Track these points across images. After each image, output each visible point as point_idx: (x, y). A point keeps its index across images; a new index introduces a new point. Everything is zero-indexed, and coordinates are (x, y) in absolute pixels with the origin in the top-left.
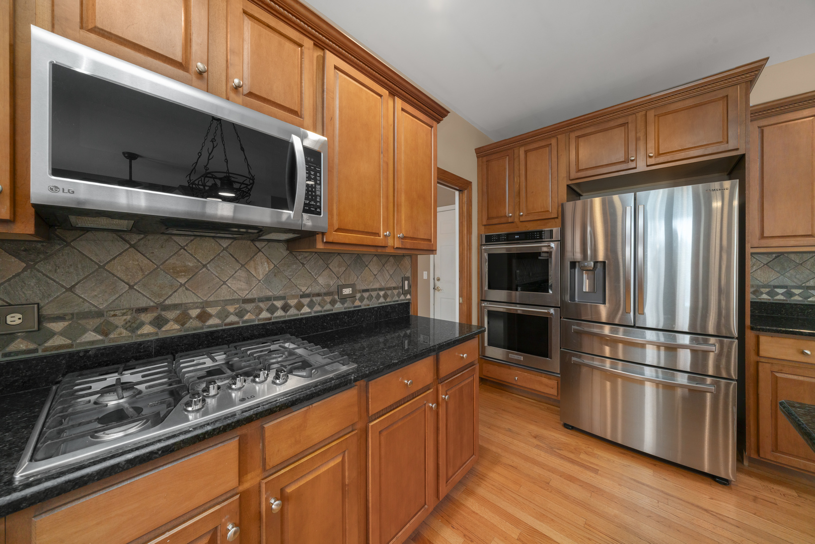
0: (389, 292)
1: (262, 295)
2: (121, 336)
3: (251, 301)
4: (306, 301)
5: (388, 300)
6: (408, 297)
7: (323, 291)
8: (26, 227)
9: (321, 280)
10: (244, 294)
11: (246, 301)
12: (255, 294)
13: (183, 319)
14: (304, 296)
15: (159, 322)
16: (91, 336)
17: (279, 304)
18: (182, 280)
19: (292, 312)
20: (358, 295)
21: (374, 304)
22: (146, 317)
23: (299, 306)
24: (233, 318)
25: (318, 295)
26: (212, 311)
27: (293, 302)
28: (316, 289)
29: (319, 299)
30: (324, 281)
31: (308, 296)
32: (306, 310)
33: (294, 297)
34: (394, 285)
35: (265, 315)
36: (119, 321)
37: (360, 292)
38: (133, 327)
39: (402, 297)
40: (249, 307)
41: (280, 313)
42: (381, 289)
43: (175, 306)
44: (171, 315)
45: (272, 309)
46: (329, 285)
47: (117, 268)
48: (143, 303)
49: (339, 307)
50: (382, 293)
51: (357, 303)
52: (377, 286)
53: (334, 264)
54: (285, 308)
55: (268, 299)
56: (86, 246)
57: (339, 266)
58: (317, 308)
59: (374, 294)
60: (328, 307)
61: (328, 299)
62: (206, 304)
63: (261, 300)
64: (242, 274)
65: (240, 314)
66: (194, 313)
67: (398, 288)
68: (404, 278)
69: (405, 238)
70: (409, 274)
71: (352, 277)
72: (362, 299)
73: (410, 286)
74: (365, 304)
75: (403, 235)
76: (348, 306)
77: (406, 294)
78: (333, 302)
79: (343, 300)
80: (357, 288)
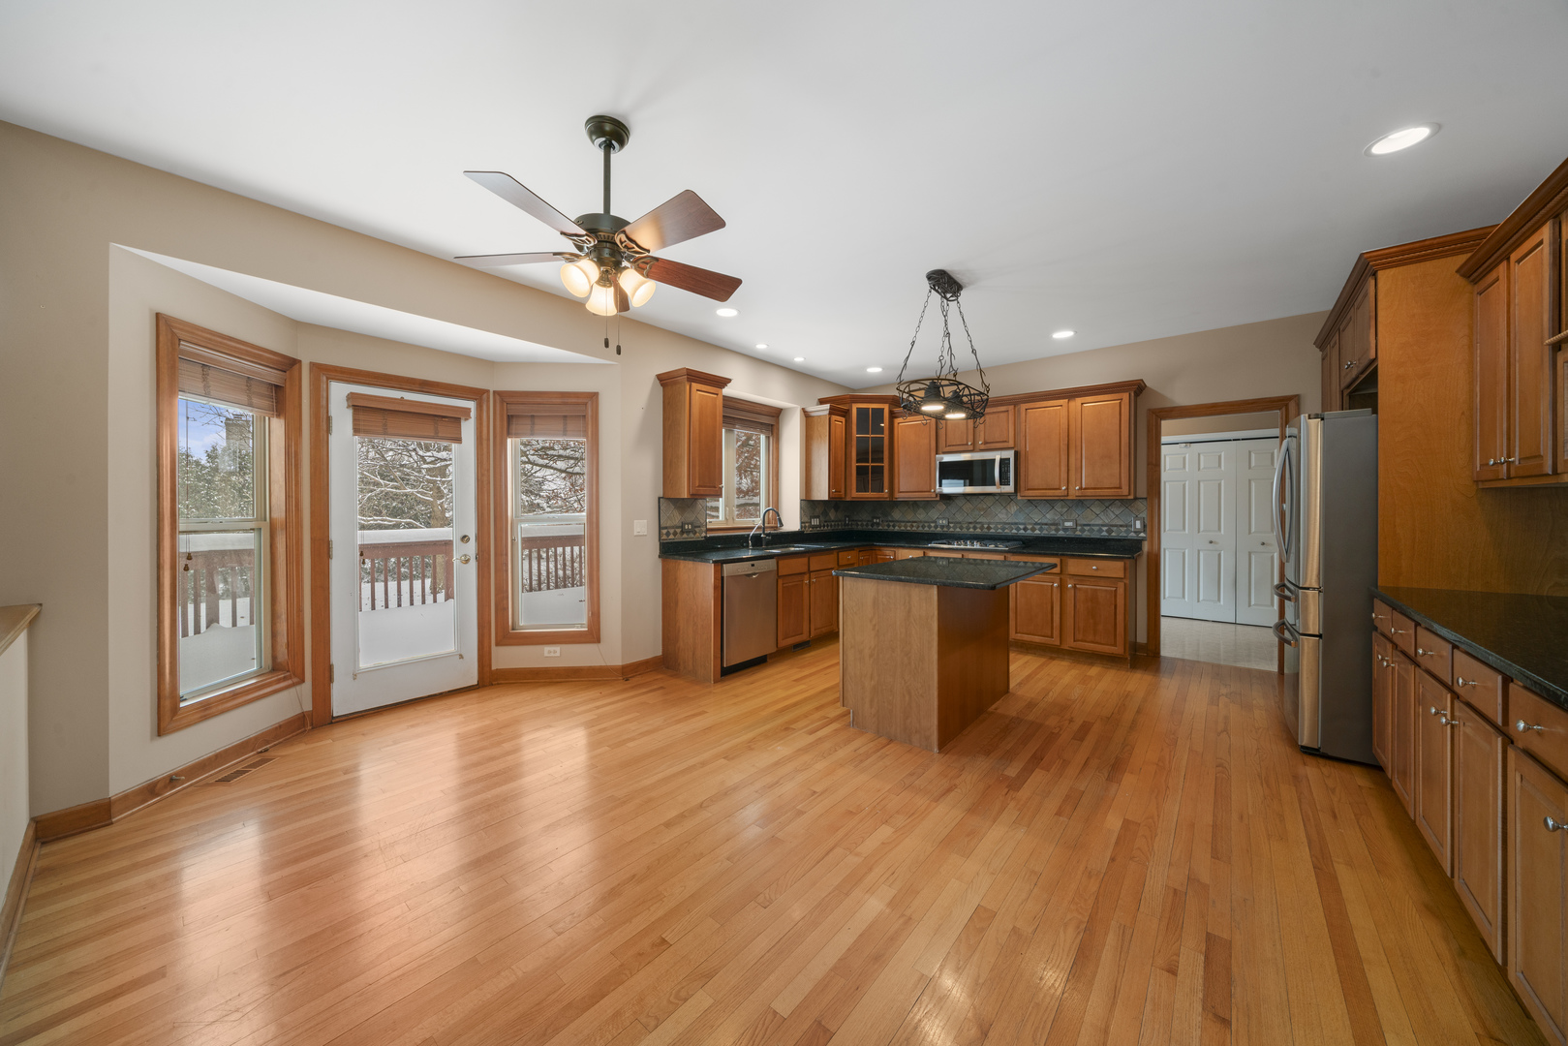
0: (1114, 529)
2: (965, 531)
3: (1008, 524)
4: (1037, 527)
5: (1113, 534)
6: (1142, 535)
7: (1049, 522)
8: (938, 499)
9: (1048, 516)
10: (1005, 520)
11: (1005, 523)
12: (1010, 521)
13: (982, 528)
14: (1036, 524)
15: (975, 528)
16: (958, 530)
17: (1022, 527)
18: (982, 513)
19: (1029, 532)
20: (1079, 528)
21: (1095, 535)
22: (971, 526)
23: (1033, 529)
24: (1000, 531)
25: (1046, 524)
26: (992, 526)
27: (1029, 527)
28: (1045, 521)
29: (1047, 526)
30: (1050, 517)
31: (1039, 524)
32: (1037, 532)
33: (1030, 524)
34: (1121, 523)
35: (1014, 531)
36: (964, 526)
37: (1081, 525)
39: (1132, 534)
40: (1007, 526)
41: (1022, 531)
42: (1103, 525)
43: (979, 523)
44: (978, 526)
45: (1018, 529)
46: (1054, 519)
47: (964, 508)
48: (970, 521)
49: (1061, 533)
50: (1105, 528)
51: (1078, 533)
52: (1100, 522)
53: (1058, 507)
54: (1025, 529)
55: (1016, 524)
56: (957, 501)
57: (1062, 507)
58: (1045, 532)
59: (1096, 528)
60: (1053, 532)
61: (1053, 527)
62: (989, 523)
63: (1012, 524)
64: (1004, 511)
65: (1003, 529)
66: (986, 526)
67: (1126, 526)
68: (1137, 518)
69: (1085, 489)
70: (1144, 515)
71: (1074, 515)
72: (1083, 531)
73: (1144, 526)
74: (1086, 534)
75: (1084, 486)
76: (1069, 534)
77: (1137, 532)
78: (1057, 530)
79: (1066, 529)
80: (1079, 522)
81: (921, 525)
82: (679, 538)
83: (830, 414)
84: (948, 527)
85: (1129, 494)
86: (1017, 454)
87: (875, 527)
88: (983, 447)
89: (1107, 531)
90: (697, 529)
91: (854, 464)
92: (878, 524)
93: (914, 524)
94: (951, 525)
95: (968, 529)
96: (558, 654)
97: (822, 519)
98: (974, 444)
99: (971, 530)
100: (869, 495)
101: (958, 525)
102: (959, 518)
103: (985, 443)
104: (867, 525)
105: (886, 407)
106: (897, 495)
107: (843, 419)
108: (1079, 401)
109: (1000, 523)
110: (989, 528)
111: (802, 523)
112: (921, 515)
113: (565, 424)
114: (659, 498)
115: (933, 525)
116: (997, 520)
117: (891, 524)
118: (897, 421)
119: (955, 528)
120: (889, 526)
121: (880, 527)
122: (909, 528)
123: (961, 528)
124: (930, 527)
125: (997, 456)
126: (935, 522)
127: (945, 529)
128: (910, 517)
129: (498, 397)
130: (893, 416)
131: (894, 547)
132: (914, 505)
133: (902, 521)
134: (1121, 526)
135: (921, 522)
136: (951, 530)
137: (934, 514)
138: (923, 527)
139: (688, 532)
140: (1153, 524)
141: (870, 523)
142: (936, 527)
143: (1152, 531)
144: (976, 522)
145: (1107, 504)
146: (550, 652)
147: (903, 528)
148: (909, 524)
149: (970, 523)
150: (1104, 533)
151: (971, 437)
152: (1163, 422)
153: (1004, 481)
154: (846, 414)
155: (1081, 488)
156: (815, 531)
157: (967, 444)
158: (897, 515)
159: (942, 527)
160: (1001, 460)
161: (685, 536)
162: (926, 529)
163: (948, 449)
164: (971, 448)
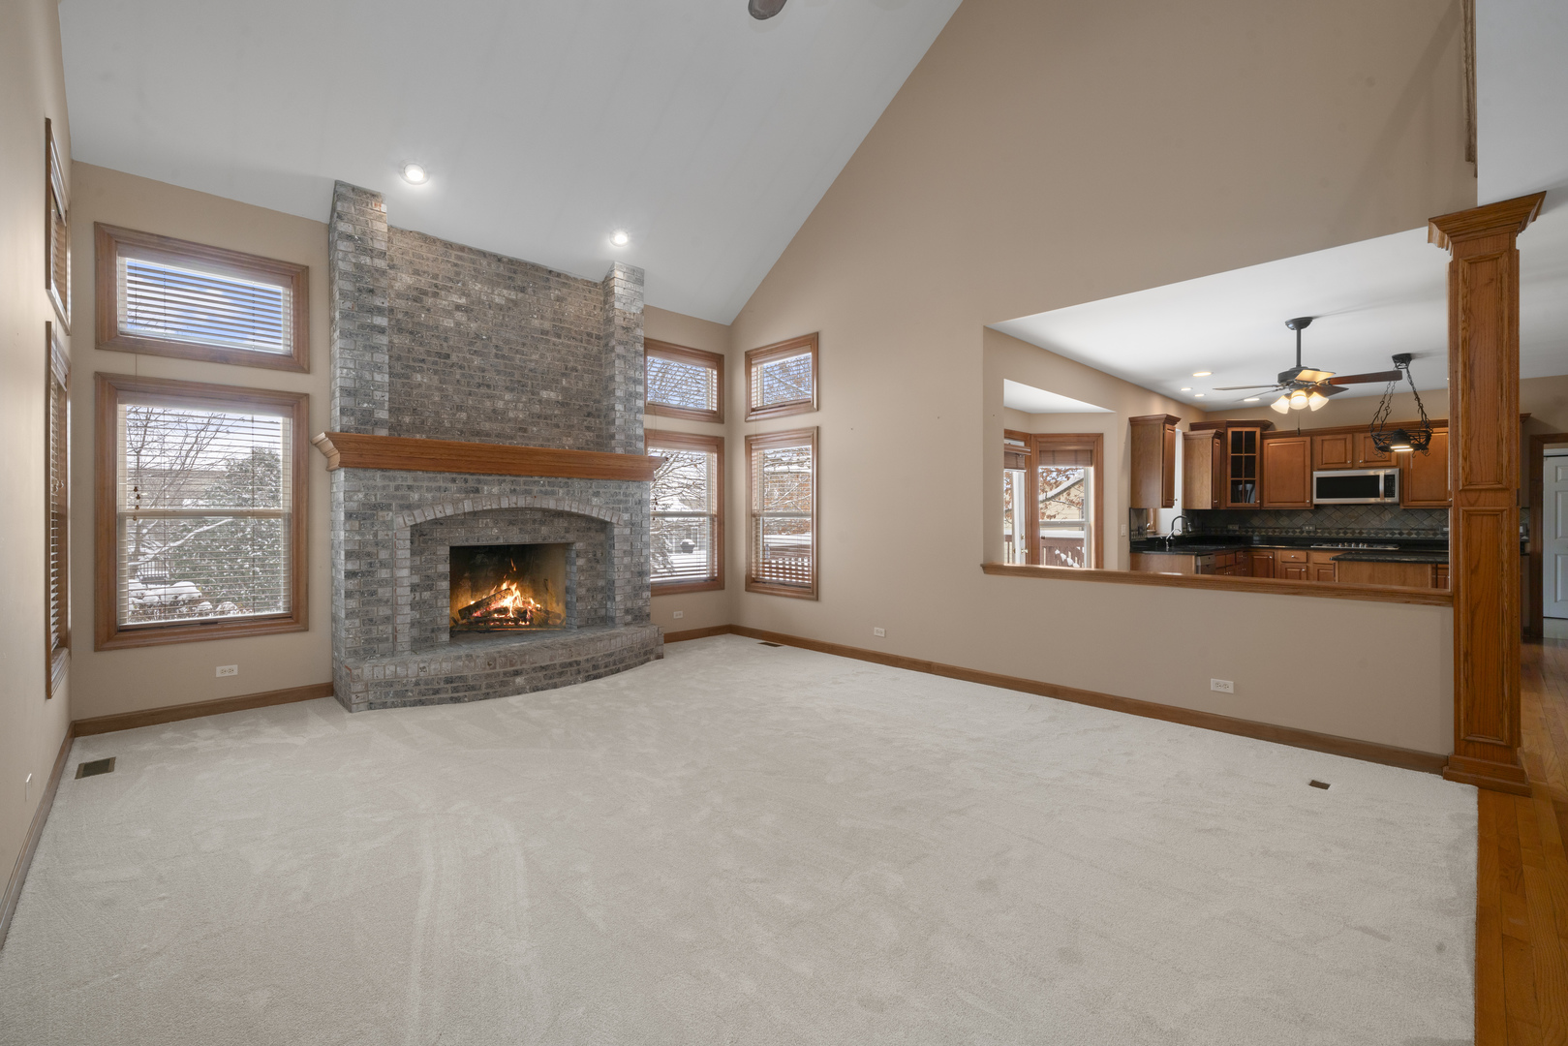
2: (1334, 535)
4: (1414, 532)
6: (1525, 538)
7: (1427, 528)
8: (1313, 508)
9: (1425, 523)
10: (1378, 526)
11: (1379, 529)
12: (1384, 527)
13: (1353, 533)
14: (1413, 529)
15: (1345, 533)
17: (1397, 532)
18: (1353, 520)
22: (1341, 531)
23: (1409, 534)
24: (1372, 535)
25: (1423, 529)
26: (1364, 531)
27: (1405, 531)
28: (1423, 527)
29: (1424, 532)
30: (1427, 523)
32: (1414, 536)
33: (1406, 529)
35: (1389, 536)
36: (1334, 531)
38: (1338, 533)
40: (1381, 532)
41: (1397, 536)
44: (1349, 531)
45: (1393, 534)
46: (1432, 526)
47: (1334, 516)
48: (1340, 526)
53: (1437, 514)
55: (1391, 529)
56: (1325, 511)
58: (1423, 536)
60: (1431, 536)
61: (1431, 532)
62: (1361, 529)
63: (1387, 529)
64: (1378, 518)
65: (1377, 534)
66: (1357, 531)
70: (1526, 521)
73: (1527, 532)
78: (1435, 534)
83: (1213, 437)
84: (1315, 532)
86: (1401, 472)
88: (1363, 465)
91: (1229, 479)
92: (1234, 530)
93: (1277, 530)
94: (1319, 531)
98: (1352, 462)
99: (1342, 535)
100: (1240, 505)
101: (1327, 531)
102: (1327, 524)
103: (1365, 462)
104: (1223, 530)
105: (1258, 431)
106: (1266, 505)
109: (1373, 529)
110: (1361, 533)
112: (1284, 522)
115: (1298, 531)
116: (1369, 526)
117: (1250, 530)
118: (1266, 441)
119: (1323, 533)
120: (1247, 532)
121: (1237, 533)
122: (1270, 534)
123: (1330, 533)
124: (1294, 532)
125: (1382, 473)
126: (1301, 528)
127: (1312, 534)
128: (1271, 523)
130: (1263, 437)
132: (1278, 513)
133: (1263, 527)
135: (1284, 528)
136: (1319, 535)
137: (1299, 521)
138: (1287, 532)
139: (1139, 533)
140: (1536, 529)
142: (1302, 532)
143: (1534, 535)
144: (1347, 528)
147: (1263, 533)
148: (1271, 529)
149: (1340, 529)
151: (1349, 456)
152: (1545, 446)
153: (1389, 493)
154: (1222, 437)
157: (1346, 462)
158: (1257, 522)
159: (1309, 532)
160: (1386, 476)
162: (1291, 534)
163: (1324, 466)
164: (1350, 466)
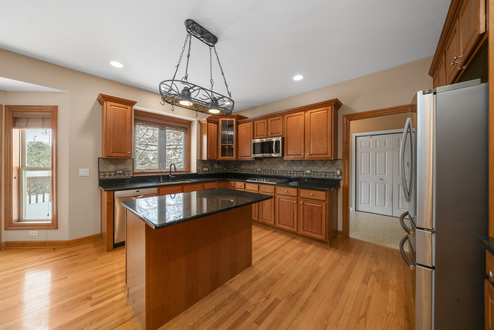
0: (328, 174)
1: (286, 170)
3: (284, 171)
4: (295, 173)
5: (327, 177)
6: (340, 177)
7: (300, 170)
8: (254, 159)
9: (300, 167)
10: (282, 169)
12: (284, 169)
13: (273, 173)
14: (295, 171)
15: (271, 173)
16: (265, 173)
17: (289, 172)
18: (274, 166)
20: (312, 173)
21: (319, 177)
22: (270, 171)
23: (293, 174)
24: (280, 174)
25: (299, 171)
26: (277, 172)
27: (292, 172)
28: (298, 170)
29: (299, 172)
32: (295, 175)
33: (292, 171)
34: (331, 171)
35: (286, 174)
36: (267, 171)
37: (313, 172)
39: (336, 177)
40: (283, 172)
42: (323, 172)
43: (273, 170)
44: (272, 172)
45: (287, 173)
46: (302, 169)
48: (269, 169)
49: (305, 176)
50: (323, 174)
51: (312, 176)
52: (321, 171)
54: (290, 174)
55: (287, 171)
57: (305, 164)
58: (298, 175)
59: (320, 174)
60: (301, 175)
61: (302, 173)
62: (276, 171)
63: (285, 171)
64: (282, 165)
65: (282, 173)
66: (275, 172)
67: (333, 173)
68: (338, 169)
69: (312, 155)
70: (341, 167)
71: (311, 168)
72: (314, 175)
73: (341, 173)
74: (315, 177)
75: (311, 154)
76: (308, 176)
77: (338, 176)
78: (303, 174)
79: (307, 174)
80: (312, 171)
81: (251, 171)
82: (113, 177)
83: (208, 122)
85: (331, 157)
86: (283, 139)
87: (236, 171)
88: (270, 136)
89: (324, 175)
90: (126, 173)
91: (220, 145)
92: (237, 170)
93: (249, 171)
94: (262, 171)
95: (268, 173)
96: (36, 234)
97: (210, 168)
98: (267, 134)
99: (270, 173)
100: (226, 158)
101: (265, 171)
102: (265, 168)
103: (271, 134)
104: (233, 171)
105: (234, 120)
106: (239, 158)
107: (216, 125)
108: (309, 112)
109: (280, 171)
110: (276, 173)
111: (197, 170)
112: (251, 167)
113: (43, 122)
114: (99, 158)
115: (255, 171)
116: (279, 169)
117: (241, 170)
118: (239, 126)
119: (263, 172)
120: (240, 171)
121: (238, 172)
122: (247, 172)
123: (266, 172)
124: (254, 172)
125: (274, 140)
126: (256, 170)
127: (260, 173)
128: (248, 167)
129: (7, 108)
130: (238, 123)
131: (234, 181)
132: (249, 162)
133: (245, 169)
134: (331, 173)
135: (251, 170)
136: (262, 173)
137: (255, 166)
138: (252, 172)
139: (120, 174)
140: (346, 172)
141: (234, 170)
142: (257, 172)
143: (345, 175)
144: (272, 170)
145: (324, 162)
146: (32, 233)
147: (245, 172)
148: (247, 170)
149: (269, 170)
150: (323, 176)
151: (266, 131)
152: (351, 122)
153: (277, 151)
154: (217, 123)
155: (310, 154)
156: (206, 173)
157: (264, 134)
158: (243, 167)
159: (259, 172)
160: (276, 141)
161: (117, 176)
162: (253, 172)
163: (257, 137)
164: (266, 136)
